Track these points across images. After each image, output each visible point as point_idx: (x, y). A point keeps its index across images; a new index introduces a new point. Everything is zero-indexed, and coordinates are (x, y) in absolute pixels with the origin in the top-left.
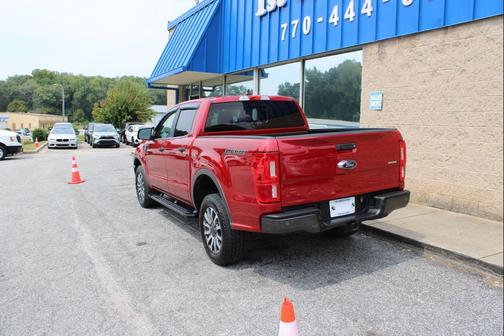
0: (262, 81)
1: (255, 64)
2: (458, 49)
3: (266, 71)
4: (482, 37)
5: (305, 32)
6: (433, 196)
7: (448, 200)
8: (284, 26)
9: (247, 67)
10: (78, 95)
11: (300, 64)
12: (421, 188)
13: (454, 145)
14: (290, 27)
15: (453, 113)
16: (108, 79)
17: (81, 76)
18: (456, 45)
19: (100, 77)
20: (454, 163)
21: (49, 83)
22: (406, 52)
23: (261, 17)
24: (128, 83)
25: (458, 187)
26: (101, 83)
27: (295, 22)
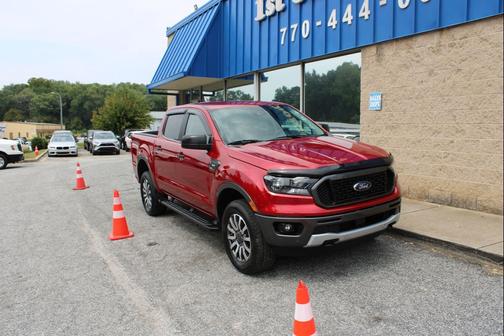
0: (262, 84)
1: (255, 68)
2: (454, 50)
3: (266, 74)
4: (476, 37)
5: (304, 36)
6: (433, 192)
7: (447, 195)
8: (284, 30)
9: (247, 71)
10: (75, 102)
11: (299, 67)
12: (421, 185)
13: (452, 142)
14: (289, 31)
15: (450, 111)
16: (105, 86)
17: (78, 83)
18: (452, 46)
19: (97, 84)
20: (452, 160)
21: (46, 92)
22: (403, 53)
23: (261, 22)
24: (125, 90)
25: (457, 183)
26: (98, 91)
27: (294, 26)
